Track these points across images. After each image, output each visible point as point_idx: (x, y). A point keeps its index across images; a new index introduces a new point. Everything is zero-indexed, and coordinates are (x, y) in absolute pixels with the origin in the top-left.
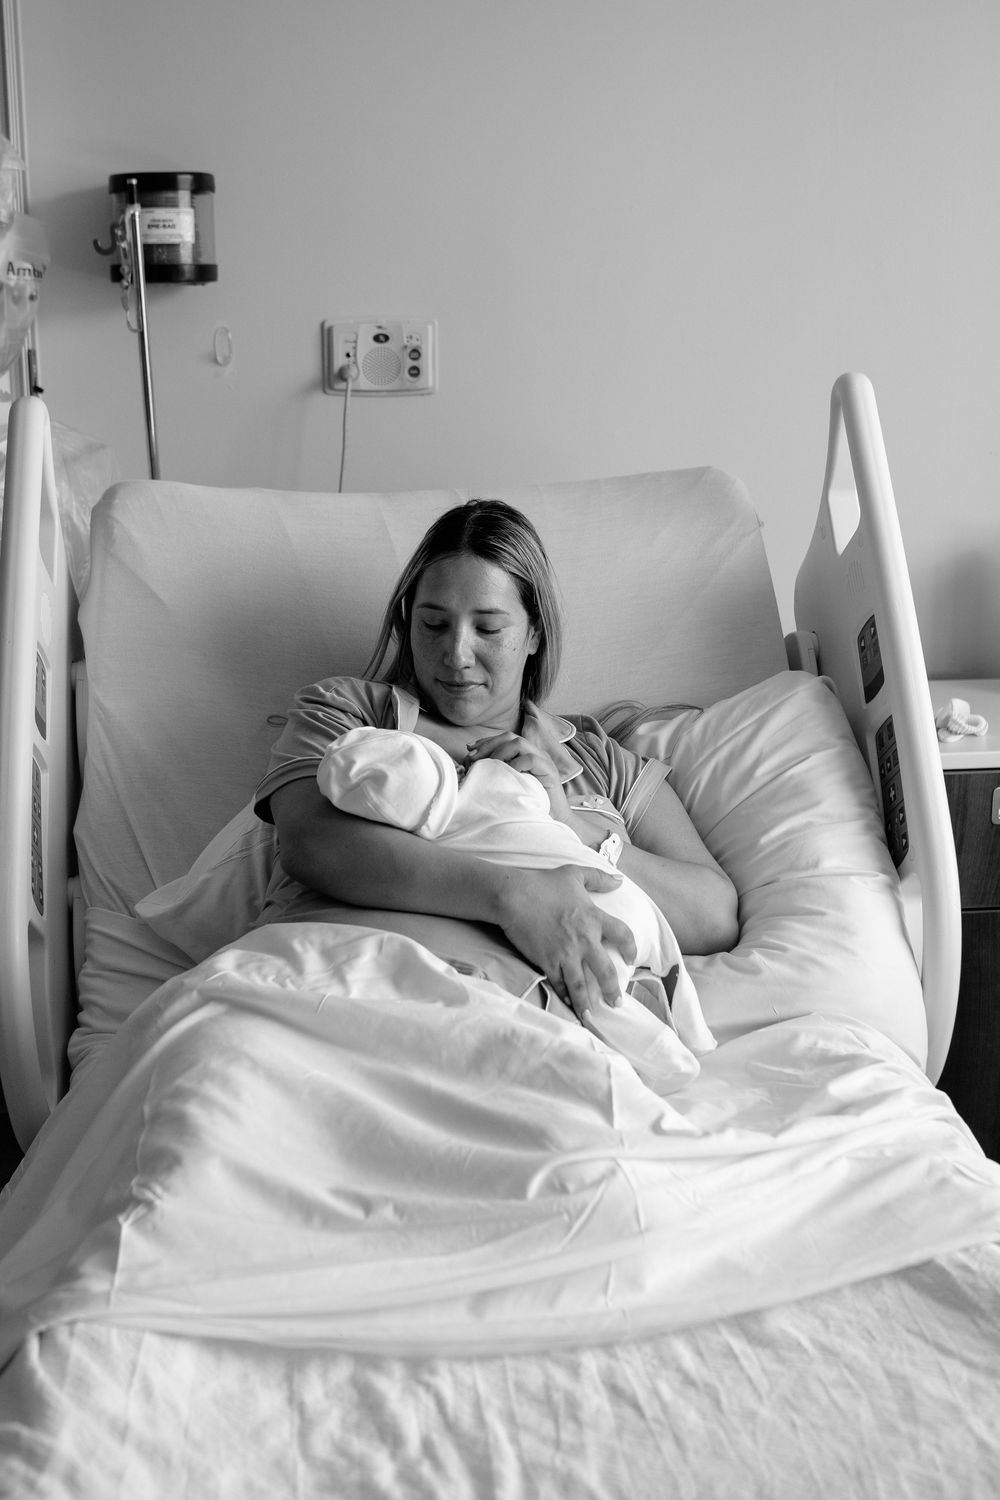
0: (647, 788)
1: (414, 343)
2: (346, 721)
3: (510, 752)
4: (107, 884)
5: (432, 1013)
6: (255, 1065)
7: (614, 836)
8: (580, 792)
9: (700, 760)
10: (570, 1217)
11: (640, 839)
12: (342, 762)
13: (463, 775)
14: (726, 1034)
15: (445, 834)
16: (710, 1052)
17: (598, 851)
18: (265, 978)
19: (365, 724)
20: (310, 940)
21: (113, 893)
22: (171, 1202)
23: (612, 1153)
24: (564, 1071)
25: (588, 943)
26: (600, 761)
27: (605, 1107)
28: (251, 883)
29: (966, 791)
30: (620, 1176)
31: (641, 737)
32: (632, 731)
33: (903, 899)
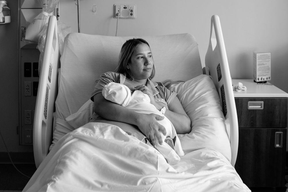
0: (172, 97)
1: (131, 9)
2: (110, 81)
3: (142, 89)
4: (61, 114)
5: (121, 143)
6: (82, 152)
7: (164, 108)
8: (158, 98)
9: (184, 92)
10: (146, 190)
11: (171, 109)
12: (107, 90)
13: (132, 93)
14: (186, 152)
15: (128, 106)
16: (183, 156)
17: (160, 111)
18: (87, 133)
19: (114, 82)
20: (97, 126)
21: (62, 115)
22: (59, 181)
23: (156, 176)
24: (148, 157)
25: (156, 130)
26: (163, 91)
27: (156, 166)
28: (89, 115)
29: (242, 102)
30: (158, 181)
31: (172, 87)
32: (170, 86)
33: (226, 124)
